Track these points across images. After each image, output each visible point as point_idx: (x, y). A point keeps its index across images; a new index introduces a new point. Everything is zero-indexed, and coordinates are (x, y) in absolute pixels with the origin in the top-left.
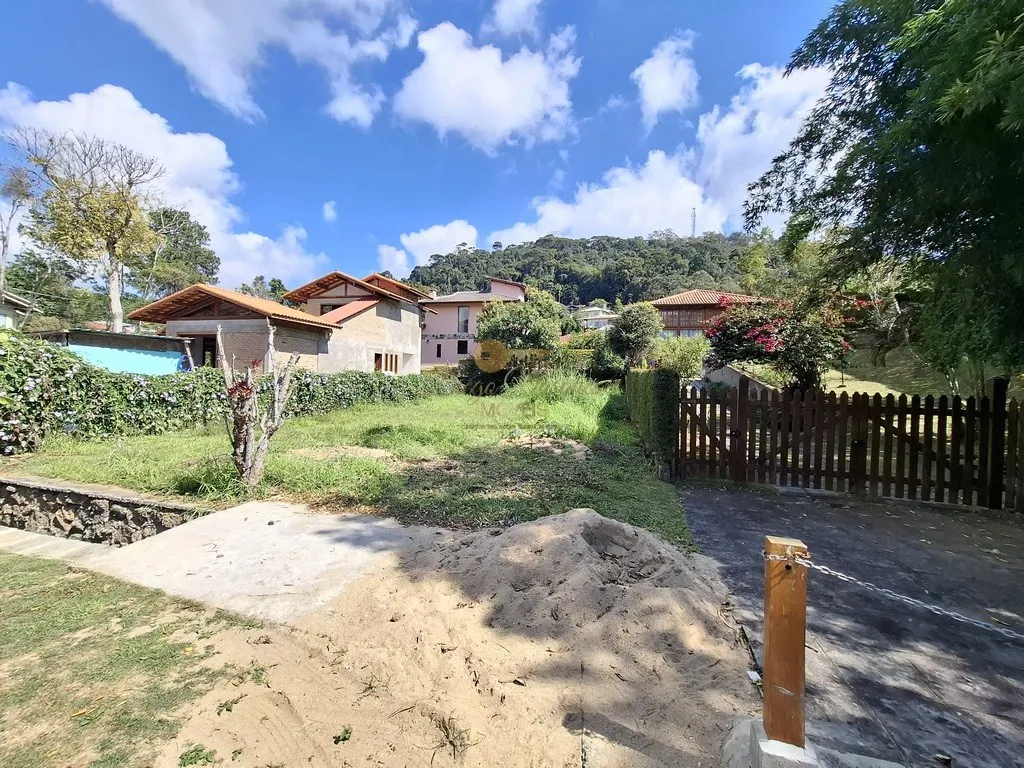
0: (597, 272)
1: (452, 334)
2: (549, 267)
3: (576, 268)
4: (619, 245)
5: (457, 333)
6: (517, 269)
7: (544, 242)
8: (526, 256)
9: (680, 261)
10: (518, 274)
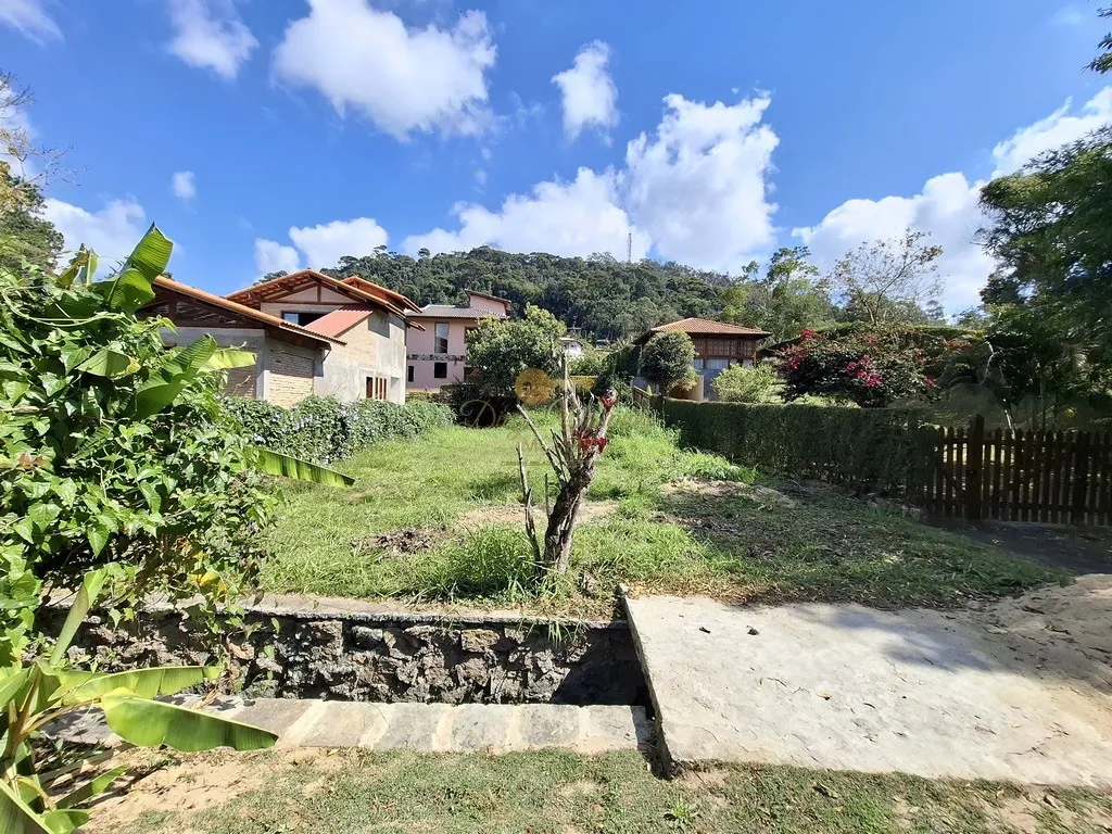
0: (539, 290)
1: (428, 354)
2: (486, 281)
3: (516, 284)
4: (560, 264)
5: (433, 353)
6: (450, 282)
7: (478, 253)
8: (460, 267)
9: (622, 285)
10: (451, 287)
